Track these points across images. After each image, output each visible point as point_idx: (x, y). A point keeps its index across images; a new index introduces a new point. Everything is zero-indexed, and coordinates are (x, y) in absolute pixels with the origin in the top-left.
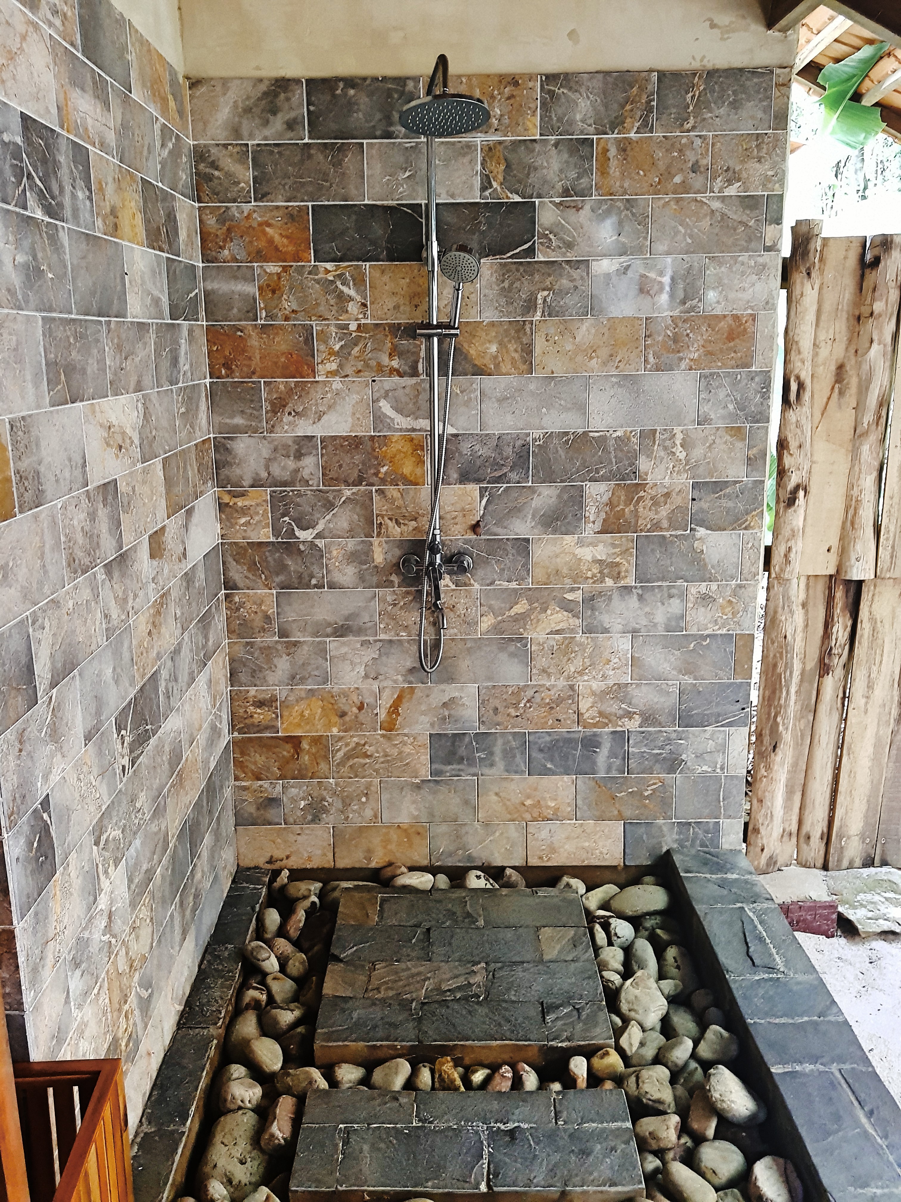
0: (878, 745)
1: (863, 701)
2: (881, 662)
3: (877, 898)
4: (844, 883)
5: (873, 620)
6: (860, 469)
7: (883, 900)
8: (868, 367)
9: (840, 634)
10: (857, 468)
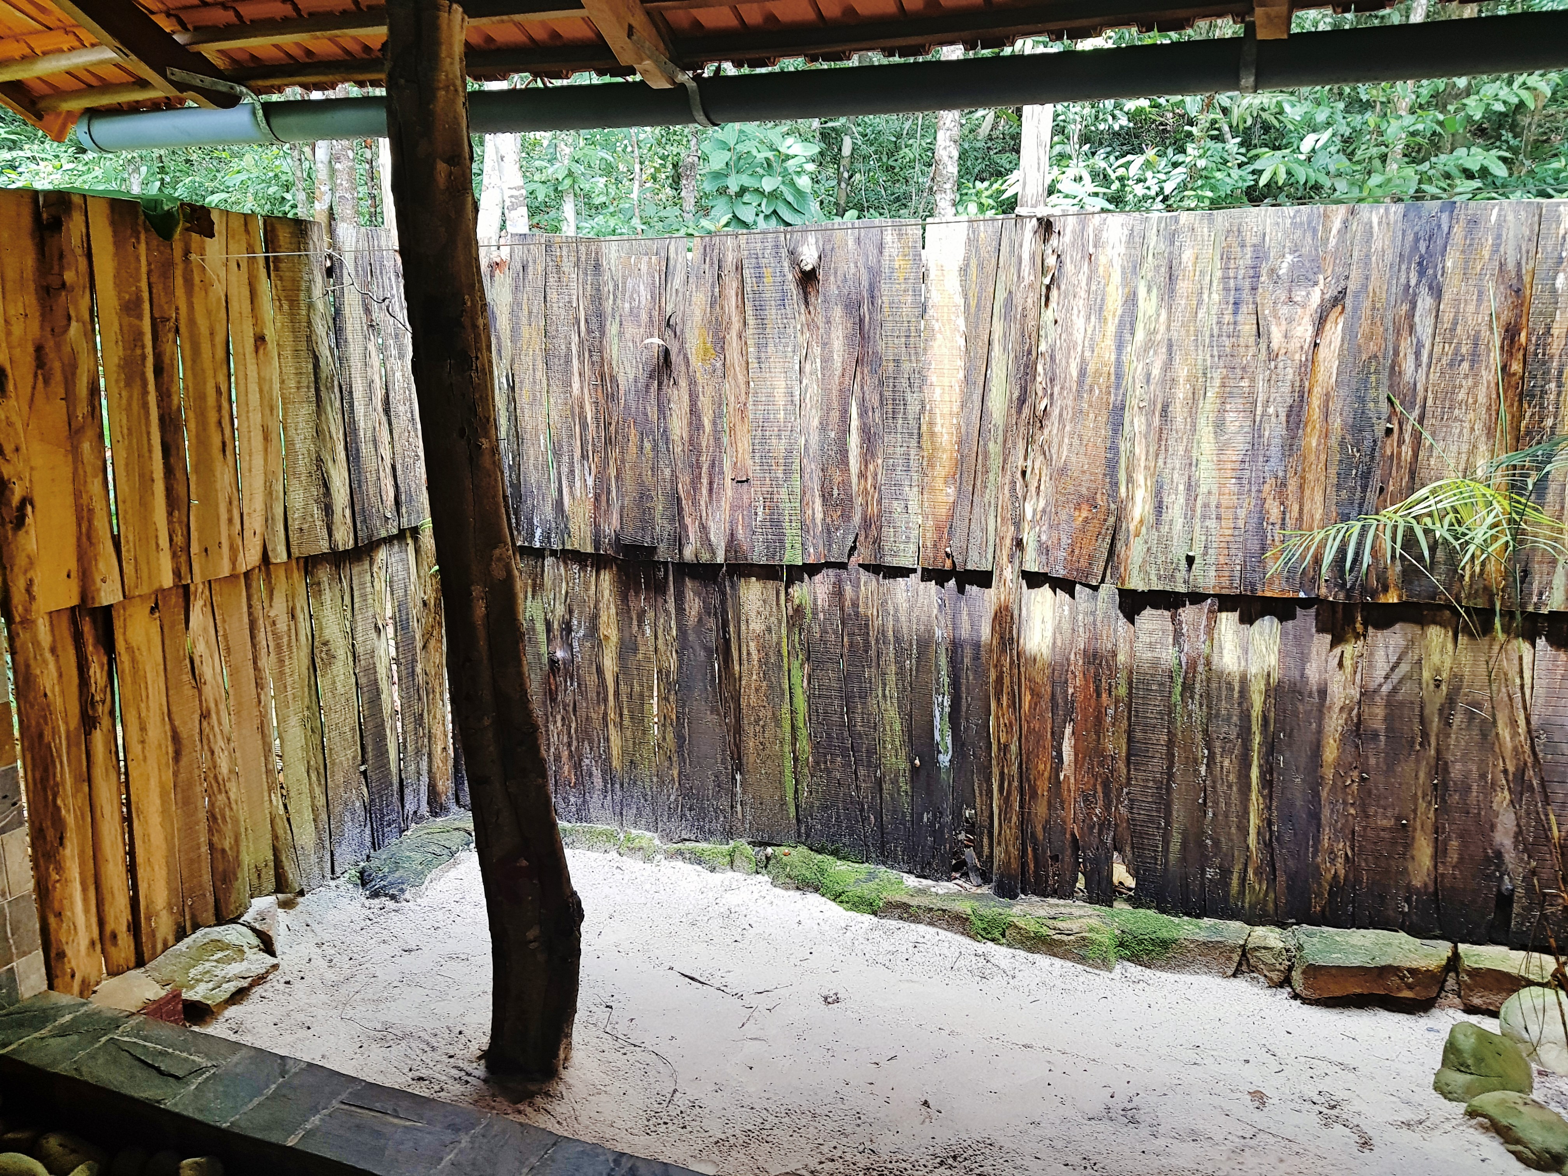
0: (163, 795)
1: (140, 746)
2: (147, 697)
3: (208, 965)
4: (170, 968)
5: (129, 649)
6: (85, 472)
7: (214, 964)
8: (69, 349)
9: (98, 675)
10: (81, 472)
